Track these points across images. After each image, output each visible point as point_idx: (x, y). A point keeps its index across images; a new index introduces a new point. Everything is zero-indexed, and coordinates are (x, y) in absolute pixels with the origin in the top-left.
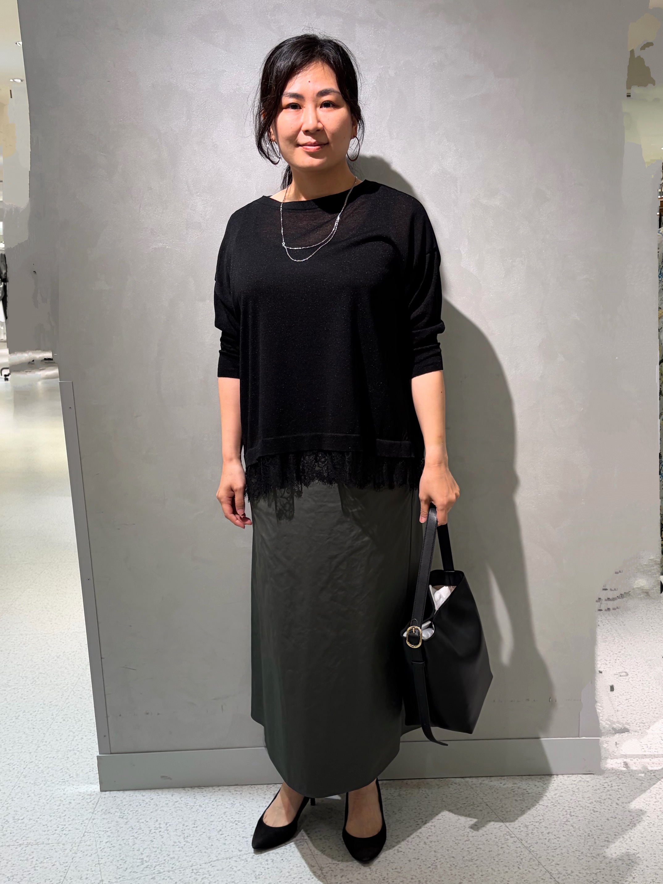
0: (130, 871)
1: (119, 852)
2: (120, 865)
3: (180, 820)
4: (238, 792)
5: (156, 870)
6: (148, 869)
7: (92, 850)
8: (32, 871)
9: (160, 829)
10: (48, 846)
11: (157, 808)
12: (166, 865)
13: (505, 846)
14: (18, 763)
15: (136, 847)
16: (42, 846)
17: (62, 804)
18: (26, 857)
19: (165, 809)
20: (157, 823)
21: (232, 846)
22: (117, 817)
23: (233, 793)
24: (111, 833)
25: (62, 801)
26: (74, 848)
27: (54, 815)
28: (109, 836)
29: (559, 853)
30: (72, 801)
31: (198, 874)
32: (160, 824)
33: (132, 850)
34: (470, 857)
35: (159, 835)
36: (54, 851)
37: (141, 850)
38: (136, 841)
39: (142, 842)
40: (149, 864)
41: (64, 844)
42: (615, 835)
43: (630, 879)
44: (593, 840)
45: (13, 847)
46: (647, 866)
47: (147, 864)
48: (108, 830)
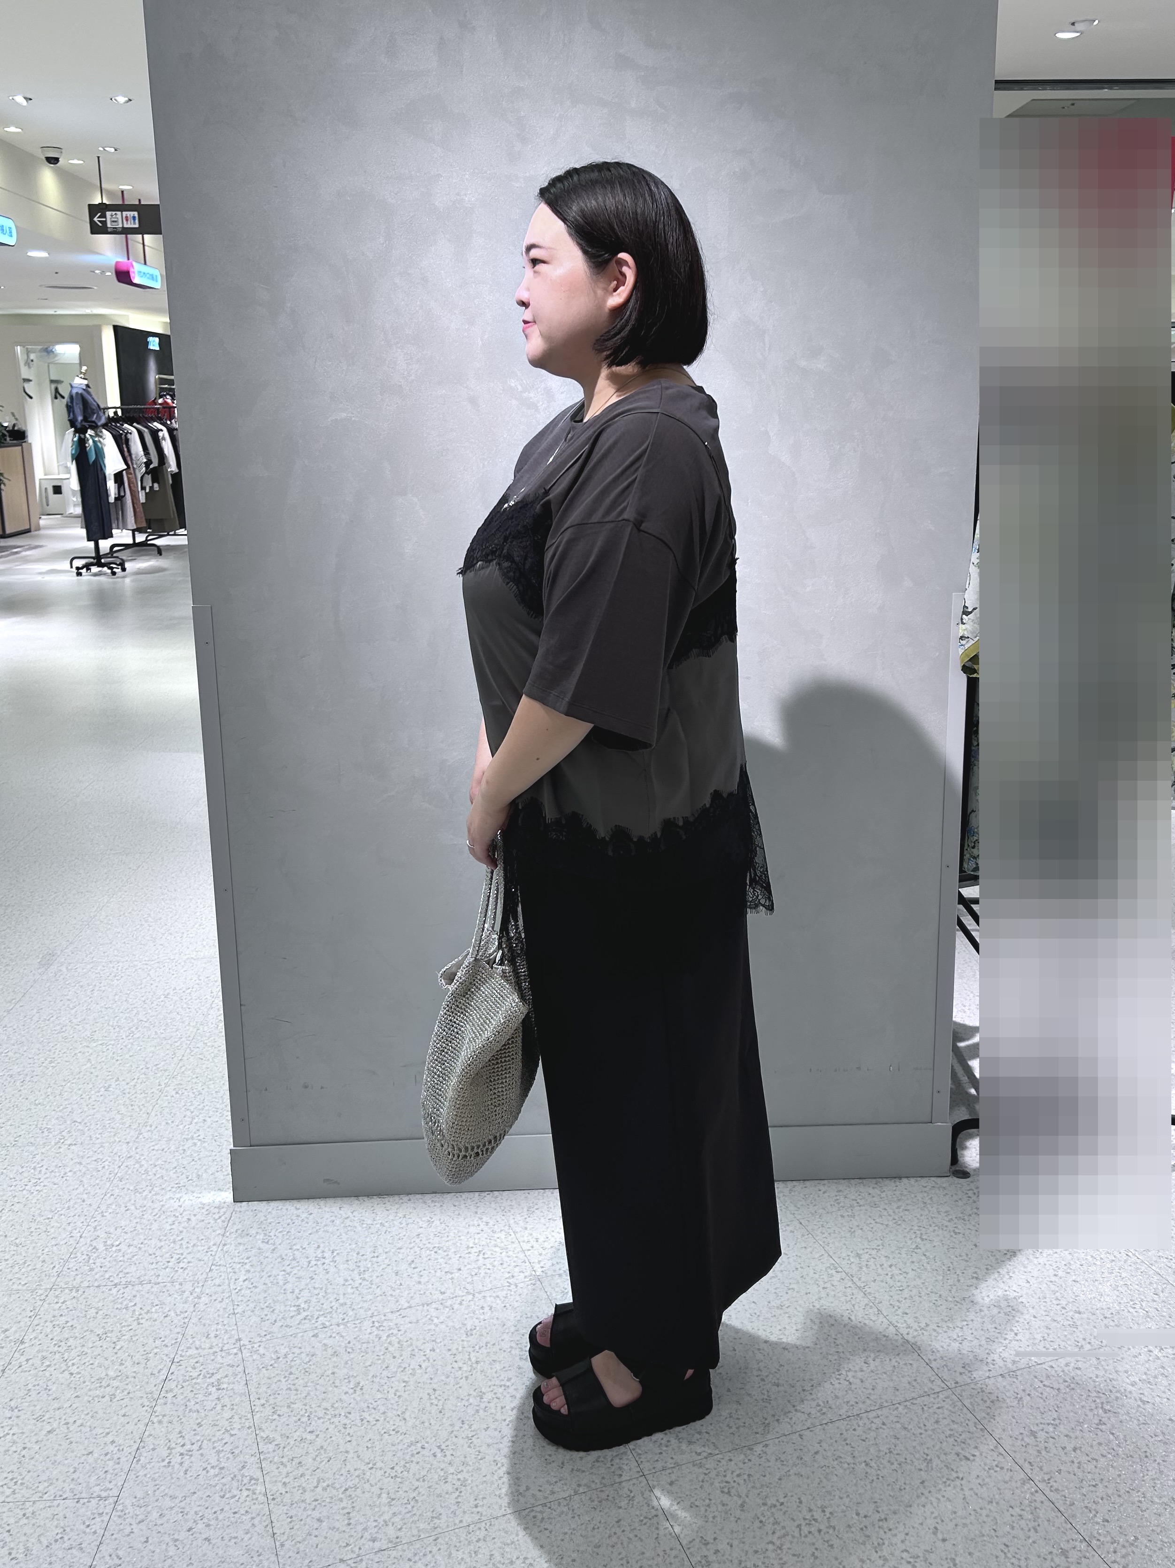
0: (280, 1324)
1: (263, 1295)
2: (266, 1315)
3: (354, 1246)
4: (437, 1204)
5: (319, 1323)
6: (307, 1321)
7: (223, 1293)
8: (134, 1325)
9: (324, 1260)
10: (158, 1286)
11: (318, 1228)
12: (335, 1315)
13: (828, 1285)
14: (110, 1159)
15: (289, 1287)
16: (149, 1286)
17: (176, 1223)
18: (125, 1303)
19: (330, 1229)
20: (319, 1251)
21: (430, 1286)
22: (260, 1242)
23: (430, 1204)
24: (251, 1265)
25: (177, 1217)
26: (197, 1290)
27: (165, 1238)
28: (248, 1271)
29: (907, 1296)
30: (193, 1219)
31: (381, 1328)
32: (323, 1252)
33: (282, 1291)
34: (778, 1302)
35: (321, 1270)
36: (166, 1294)
37: (297, 1291)
38: (289, 1279)
39: (297, 1280)
40: (309, 1313)
41: (181, 1284)
42: (987, 1269)
43: (1011, 1336)
44: (955, 1276)
45: (104, 1289)
46: (1035, 1317)
47: (305, 1314)
48: (246, 1261)
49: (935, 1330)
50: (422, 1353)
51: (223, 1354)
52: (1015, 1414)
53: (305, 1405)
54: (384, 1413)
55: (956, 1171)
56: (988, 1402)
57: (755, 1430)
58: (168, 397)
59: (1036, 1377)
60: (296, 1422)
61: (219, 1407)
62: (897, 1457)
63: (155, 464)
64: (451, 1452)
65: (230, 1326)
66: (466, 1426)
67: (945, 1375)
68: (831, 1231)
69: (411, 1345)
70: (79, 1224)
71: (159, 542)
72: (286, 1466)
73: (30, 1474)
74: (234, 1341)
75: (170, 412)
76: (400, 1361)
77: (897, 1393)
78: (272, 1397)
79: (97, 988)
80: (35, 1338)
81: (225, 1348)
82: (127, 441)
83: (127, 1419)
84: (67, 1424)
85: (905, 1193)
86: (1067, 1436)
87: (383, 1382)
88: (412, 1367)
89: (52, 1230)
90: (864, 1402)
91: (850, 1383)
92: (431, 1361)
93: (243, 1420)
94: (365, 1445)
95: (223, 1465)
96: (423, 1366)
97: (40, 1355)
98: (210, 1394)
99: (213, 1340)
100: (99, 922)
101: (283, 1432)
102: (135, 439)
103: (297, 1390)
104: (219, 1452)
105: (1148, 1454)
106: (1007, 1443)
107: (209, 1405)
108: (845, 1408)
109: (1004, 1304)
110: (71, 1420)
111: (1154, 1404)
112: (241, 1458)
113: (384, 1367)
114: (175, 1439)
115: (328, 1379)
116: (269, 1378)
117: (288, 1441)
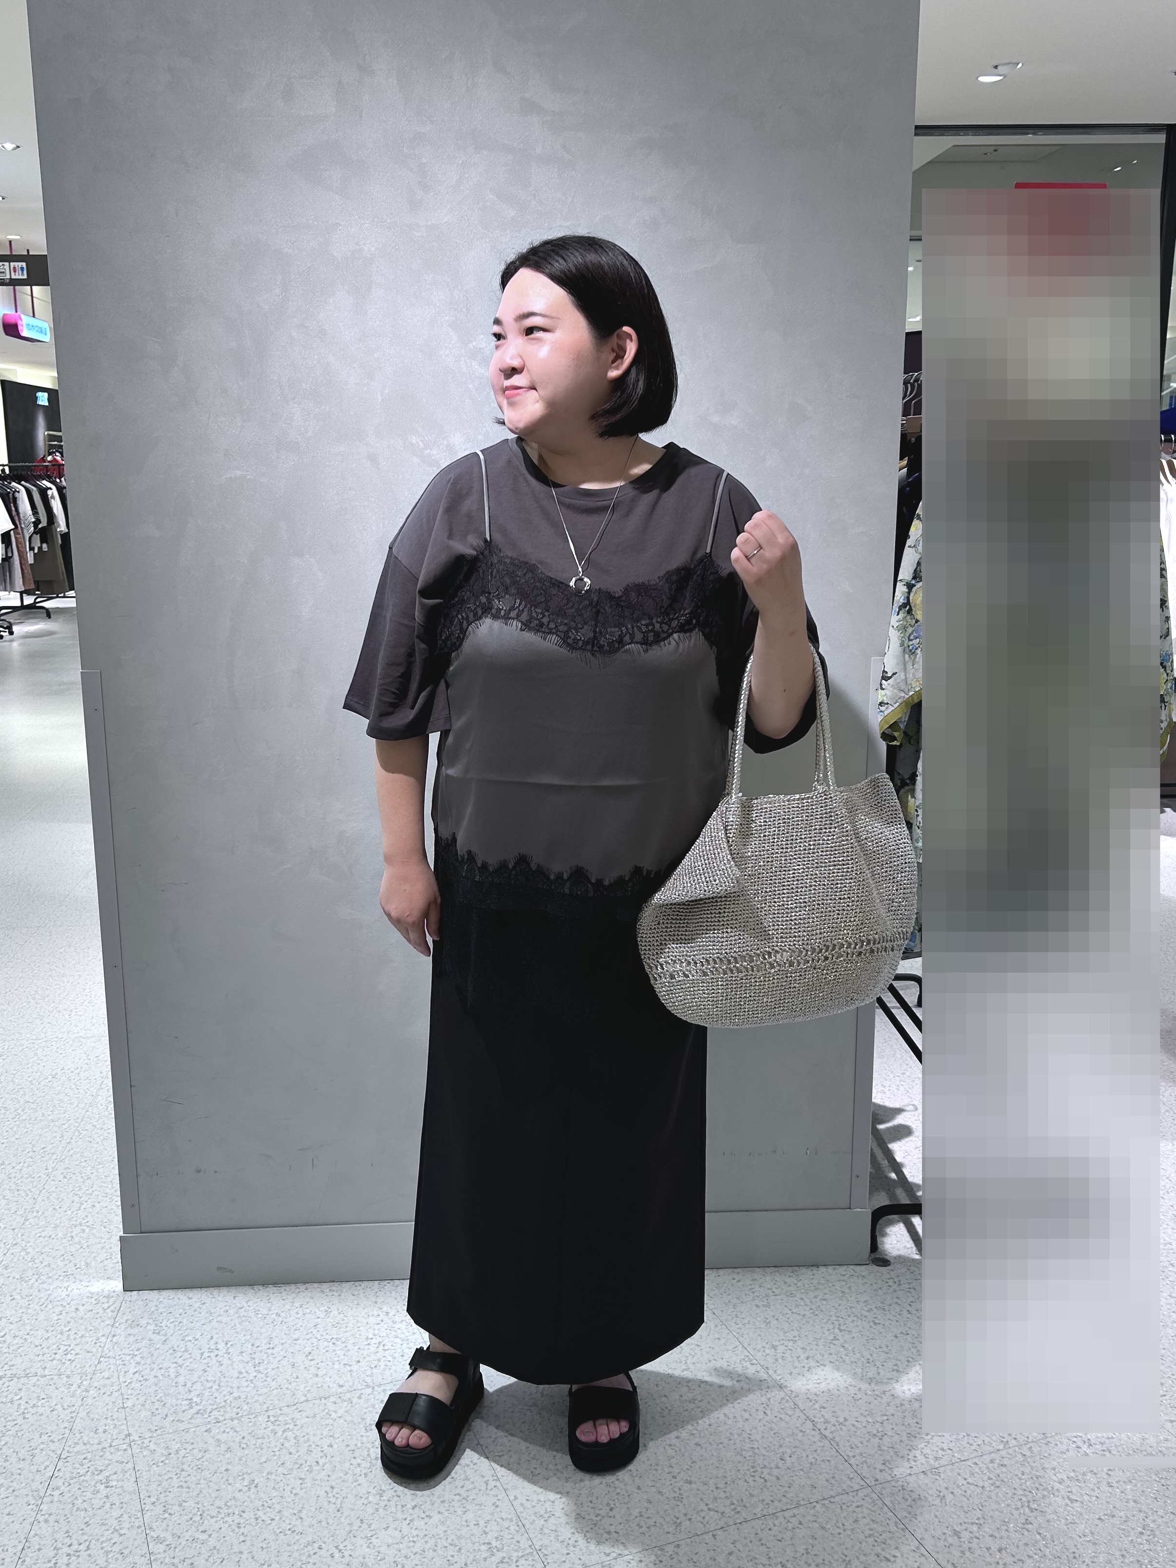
0: (172, 1419)
1: (154, 1388)
2: (157, 1409)
3: (248, 1337)
4: (335, 1293)
5: (213, 1417)
6: (199, 1416)
7: (112, 1386)
8: (20, 1420)
9: (216, 1352)
10: (44, 1379)
11: (211, 1318)
12: (228, 1409)
13: (744, 1378)
15: (181, 1380)
16: (36, 1378)
17: (64, 1314)
18: (10, 1397)
19: (224, 1319)
20: (212, 1342)
21: (328, 1379)
22: (150, 1333)
23: (328, 1294)
24: (142, 1357)
25: (65, 1307)
26: (84, 1383)
27: (52, 1329)
28: (139, 1363)
29: (826, 1389)
30: (81, 1308)
31: (277, 1423)
32: (217, 1343)
33: (174, 1384)
34: (690, 1396)
35: (215, 1362)
36: (53, 1387)
37: (189, 1385)
38: (181, 1371)
39: (189, 1372)
40: (201, 1407)
41: (68, 1377)
42: (908, 1361)
43: (933, 1431)
44: (875, 1369)
47: (198, 1407)
48: (137, 1353)
49: (854, 1425)
50: (319, 1449)
51: (112, 1450)
52: (937, 1514)
53: (198, 1503)
54: (280, 1511)
55: (876, 1259)
56: (910, 1500)
57: (667, 1530)
58: (57, 454)
59: (959, 1474)
60: (188, 1521)
61: (108, 1505)
62: (814, 1558)
63: (44, 523)
64: (349, 1552)
65: (119, 1421)
66: (365, 1526)
67: (865, 1471)
68: (745, 1321)
69: (308, 1440)
71: (48, 605)
74: (123, 1436)
75: (59, 469)
76: (296, 1457)
77: (814, 1491)
78: (162, 1495)
81: (114, 1444)
82: (15, 500)
83: (12, 1518)
85: (823, 1281)
86: (991, 1536)
87: (280, 1479)
88: (308, 1463)
90: (780, 1501)
91: (766, 1481)
92: (329, 1457)
93: (133, 1520)
94: (260, 1545)
96: (320, 1463)
98: (98, 1492)
99: (102, 1435)
101: (174, 1532)
102: (23, 497)
103: (189, 1488)
104: (107, 1553)
105: (1077, 1555)
106: (929, 1543)
107: (97, 1503)
108: (761, 1506)
111: (1082, 1503)
112: (131, 1559)
113: (280, 1463)
114: (61, 1539)
115: (221, 1475)
116: (159, 1475)
117: (179, 1541)
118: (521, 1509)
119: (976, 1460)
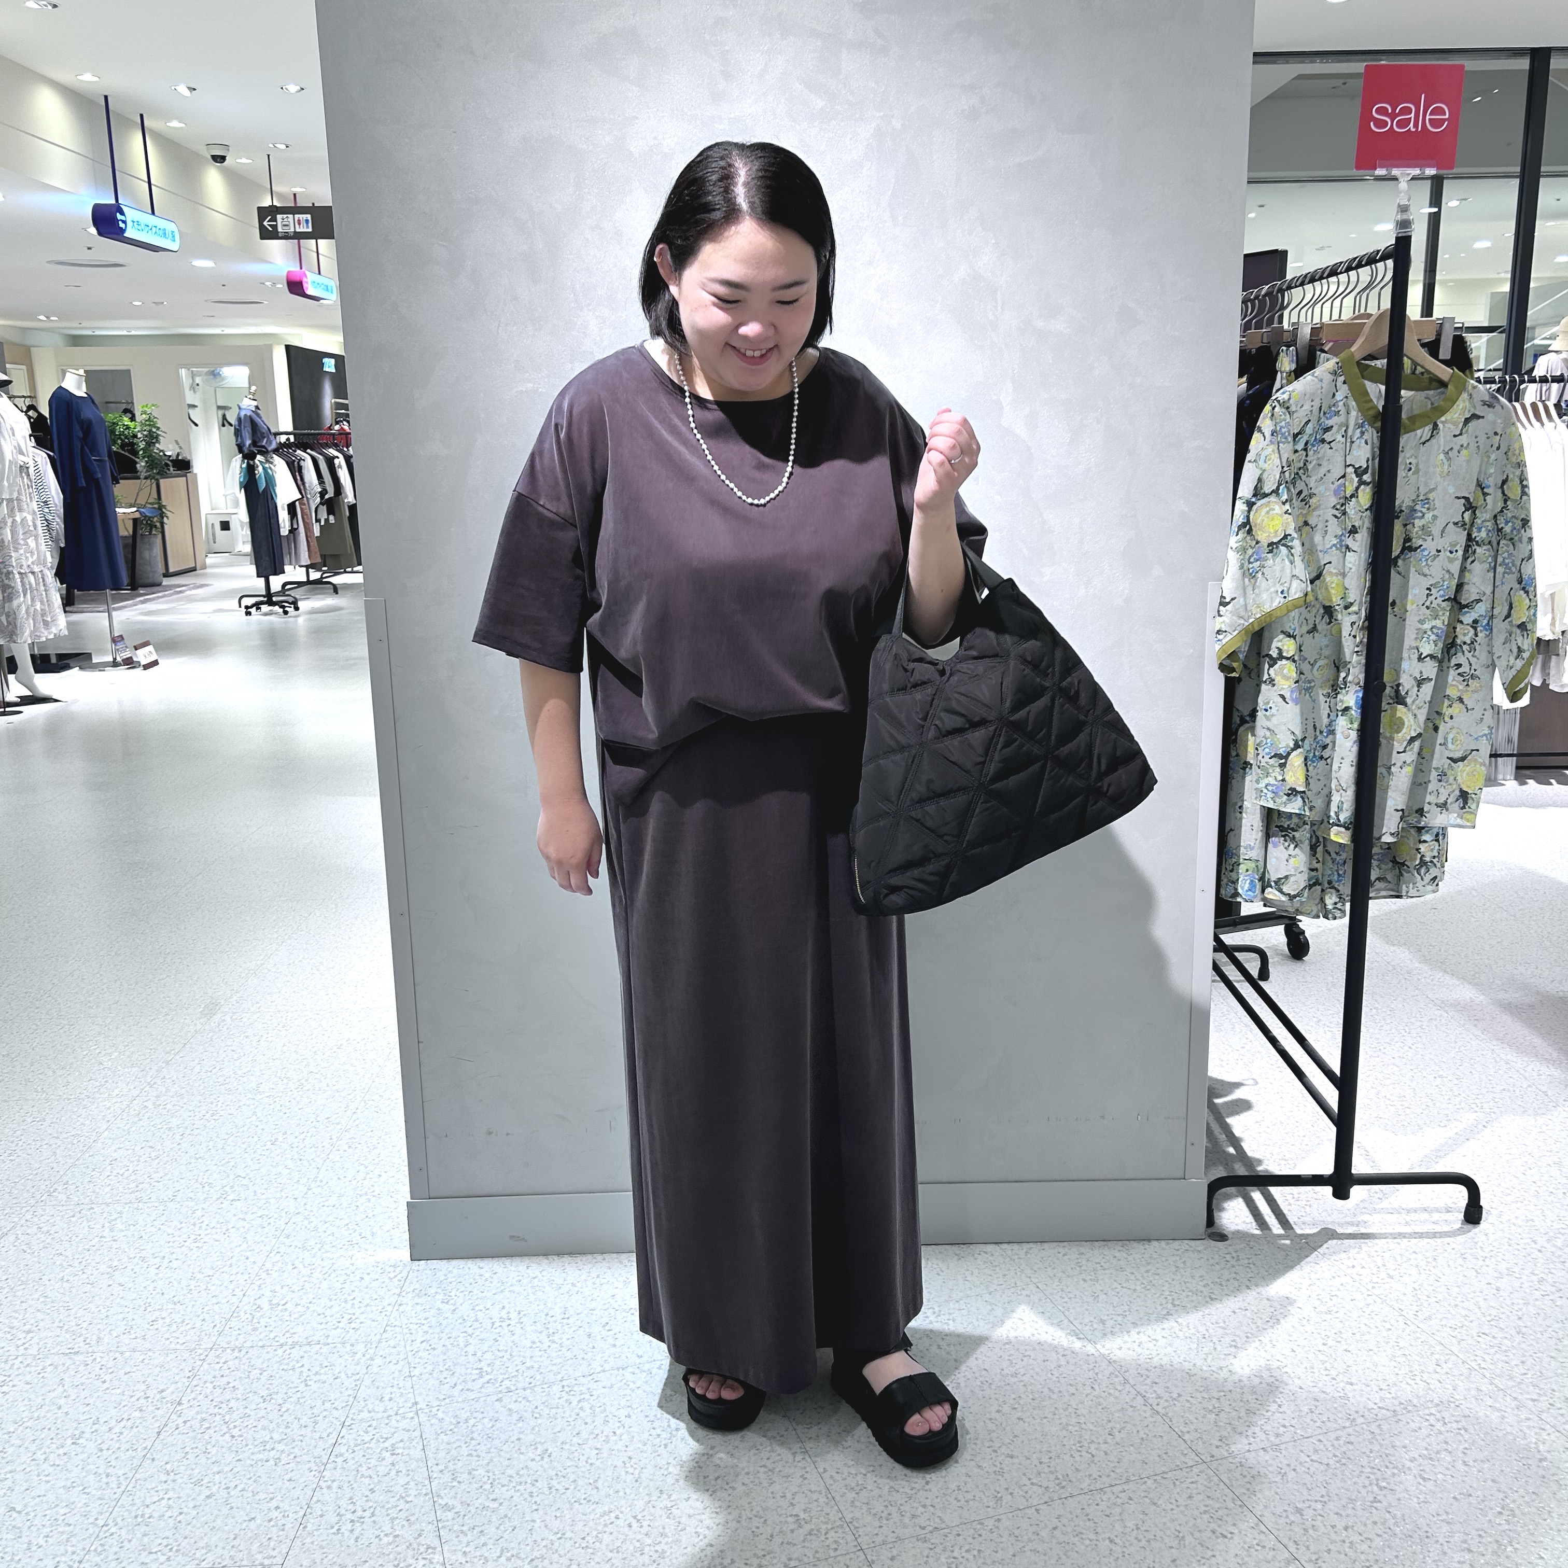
0: (461, 1388)
1: (442, 1357)
2: (445, 1378)
3: (542, 1307)
5: (504, 1387)
6: (490, 1385)
7: (398, 1355)
8: (302, 1387)
9: (509, 1322)
10: (327, 1347)
11: (503, 1288)
12: (520, 1378)
14: (276, 1215)
15: (471, 1349)
16: (318, 1347)
17: (348, 1283)
18: (291, 1364)
19: (517, 1289)
20: (505, 1311)
21: (626, 1349)
22: (439, 1302)
24: (429, 1326)
25: (349, 1275)
26: (369, 1351)
27: (336, 1297)
28: (426, 1332)
30: (365, 1276)
31: (572, 1393)
32: (509, 1313)
33: (463, 1353)
34: (1013, 1370)
35: (506, 1331)
36: (336, 1355)
37: (479, 1354)
38: (471, 1340)
39: (479, 1342)
40: (492, 1377)
41: (352, 1345)
42: (1247, 1337)
43: (1274, 1407)
44: (1211, 1344)
45: (269, 1349)
46: (1301, 1388)
47: (488, 1377)
48: (424, 1322)
49: (1188, 1401)
50: (617, 1420)
51: (398, 1418)
52: (1278, 1490)
53: (488, 1472)
54: (575, 1481)
55: (1213, 1233)
56: (1248, 1476)
57: (987, 1504)
58: (345, 423)
59: (1302, 1451)
60: (477, 1489)
61: (393, 1473)
62: (1145, 1534)
63: (330, 494)
64: (648, 1522)
65: (405, 1389)
66: (664, 1496)
67: (1200, 1447)
68: (1070, 1295)
69: (605, 1410)
70: (242, 1282)
71: (335, 580)
72: (466, 1535)
73: (186, 1541)
74: (410, 1405)
75: (347, 438)
76: (592, 1427)
77: (1146, 1467)
78: (452, 1463)
79: (264, 1038)
80: (194, 1399)
81: (400, 1412)
82: (300, 468)
83: (293, 1484)
84: (228, 1488)
85: (1155, 1256)
86: (1337, 1514)
87: (574, 1449)
88: (605, 1433)
89: (213, 1288)
90: (1108, 1476)
91: (1093, 1456)
92: (627, 1427)
93: (420, 1487)
94: (554, 1514)
95: (397, 1533)
96: (618, 1432)
97: (199, 1417)
98: (384, 1459)
99: (387, 1403)
100: (266, 971)
101: (464, 1499)
102: (308, 466)
103: (478, 1456)
104: (393, 1519)
105: (1429, 1534)
106: (1269, 1520)
107: (382, 1470)
108: (1088, 1481)
109: (1265, 1374)
110: (232, 1485)
111: (1435, 1481)
112: (417, 1526)
113: (574, 1433)
114: (345, 1506)
115: (513, 1445)
116: (448, 1444)
117: (469, 1509)
118: (832, 1482)
119: (1321, 1437)
